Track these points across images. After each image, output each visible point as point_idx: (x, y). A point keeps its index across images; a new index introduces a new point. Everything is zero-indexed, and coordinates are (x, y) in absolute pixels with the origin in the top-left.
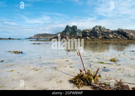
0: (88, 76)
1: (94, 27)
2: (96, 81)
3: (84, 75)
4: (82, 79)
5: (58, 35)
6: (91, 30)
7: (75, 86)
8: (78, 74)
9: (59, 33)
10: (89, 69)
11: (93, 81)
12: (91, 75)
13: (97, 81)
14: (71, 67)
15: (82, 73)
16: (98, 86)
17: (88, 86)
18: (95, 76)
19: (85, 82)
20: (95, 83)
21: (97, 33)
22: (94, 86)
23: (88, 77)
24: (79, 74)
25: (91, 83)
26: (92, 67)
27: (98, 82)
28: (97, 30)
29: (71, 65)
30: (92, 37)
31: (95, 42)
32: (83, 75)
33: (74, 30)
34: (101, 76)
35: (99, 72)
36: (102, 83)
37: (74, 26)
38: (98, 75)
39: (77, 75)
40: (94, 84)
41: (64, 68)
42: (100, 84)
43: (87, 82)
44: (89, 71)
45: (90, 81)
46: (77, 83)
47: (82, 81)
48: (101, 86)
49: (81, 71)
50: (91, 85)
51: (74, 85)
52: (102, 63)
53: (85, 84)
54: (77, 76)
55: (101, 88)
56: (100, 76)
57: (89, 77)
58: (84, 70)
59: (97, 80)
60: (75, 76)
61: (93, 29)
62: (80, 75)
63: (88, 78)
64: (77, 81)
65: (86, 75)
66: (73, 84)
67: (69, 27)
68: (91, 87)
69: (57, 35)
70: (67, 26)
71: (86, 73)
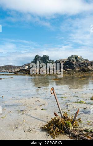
0: (65, 120)
1: (69, 57)
2: (75, 127)
3: (60, 120)
4: (57, 126)
5: (25, 67)
6: (66, 60)
7: (49, 135)
8: (51, 118)
9: (26, 65)
10: (66, 111)
11: (71, 128)
12: (69, 120)
14: (42, 109)
15: (57, 117)
16: (78, 134)
17: (65, 134)
18: (74, 120)
19: (61, 129)
20: (73, 130)
21: (73, 64)
22: (72, 134)
23: (64, 122)
24: (53, 118)
25: (68, 131)
27: (78, 129)
28: (73, 61)
29: (42, 107)
30: (68, 69)
31: (71, 75)
32: (59, 120)
33: (45, 61)
34: (81, 121)
35: (78, 115)
36: (82, 129)
37: (45, 56)
38: (77, 118)
39: (50, 120)
40: (73, 132)
41: (34, 111)
42: (81, 131)
43: (64, 129)
44: (66, 114)
45: (68, 128)
46: (51, 131)
47: (57, 128)
48: (82, 134)
49: (56, 115)
50: (69, 134)
51: (47, 134)
52: (81, 102)
53: (61, 133)
54: (51, 122)
55: (82, 136)
56: (79, 120)
57: (66, 122)
58: (60, 112)
59: (76, 126)
60: (48, 121)
61: (68, 59)
62: (55, 120)
63: (66, 124)
64: (50, 129)
65: (63, 120)
66: (46, 133)
67: (39, 57)
68: (69, 136)
69: (23, 67)
70: (36, 56)
71: (62, 118)
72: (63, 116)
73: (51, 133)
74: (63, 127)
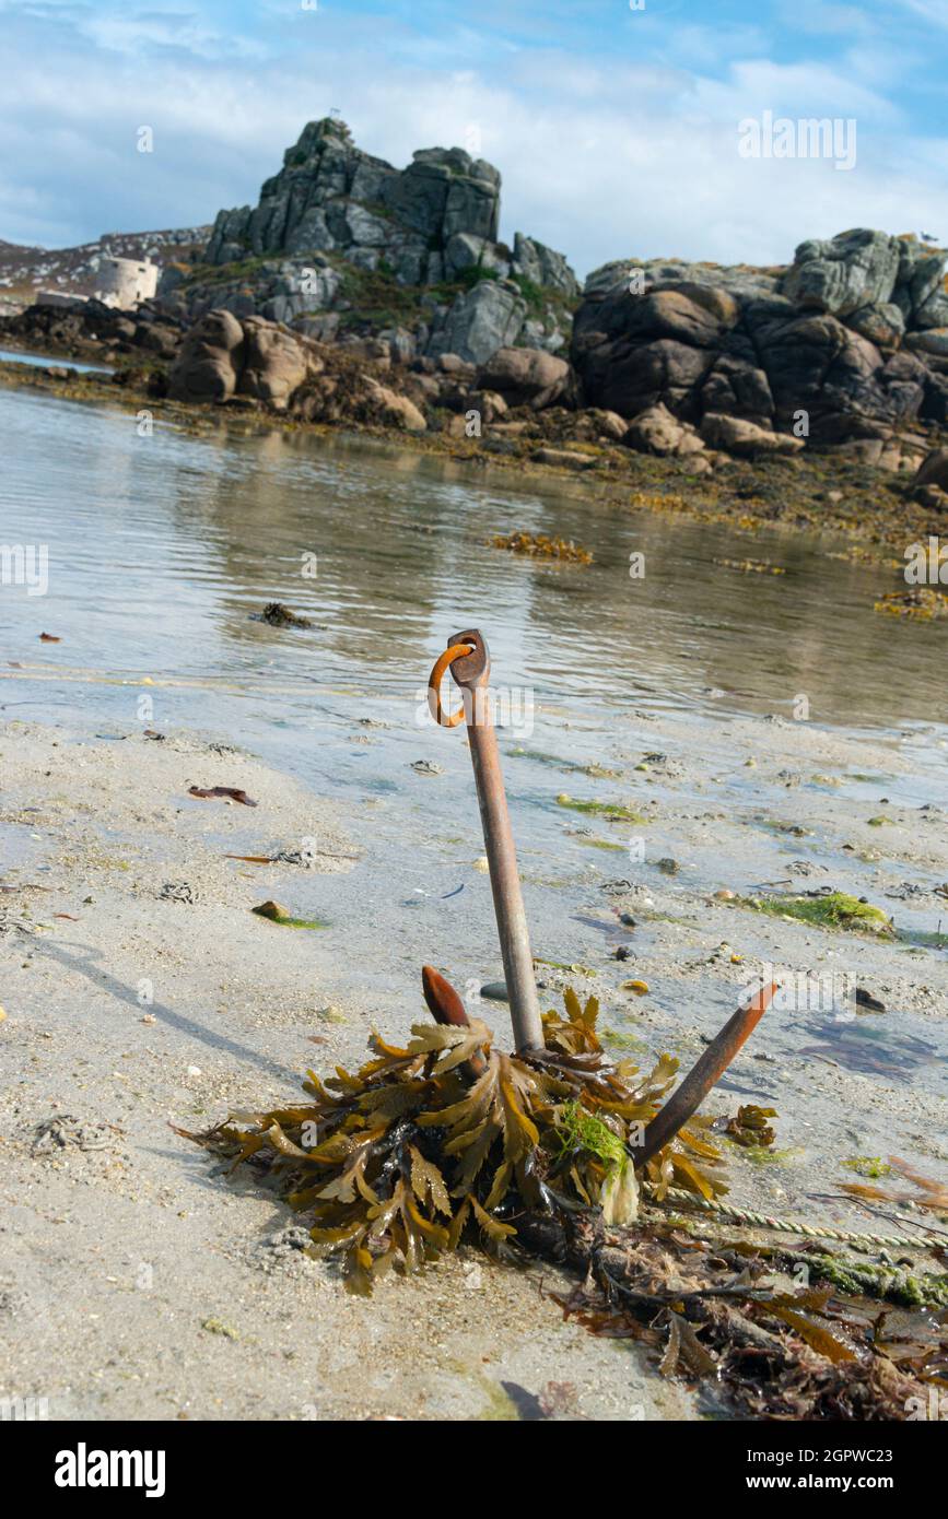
0: (557, 1095)
1: (803, 253)
2: (668, 1204)
3: (488, 1082)
4: (432, 1146)
5: (109, 277)
6: (751, 289)
7: (302, 1235)
8: (375, 1044)
9: (131, 247)
10: (598, 984)
11: (620, 1200)
12: (606, 1096)
13: (685, 1207)
14: (267, 911)
15: (452, 1035)
16: (693, 1285)
17: (521, 1266)
18: (667, 1123)
19: (482, 1187)
20: (642, 1231)
21: (841, 369)
22: (617, 1271)
23: (542, 1121)
24: (400, 1041)
25: (572, 1232)
26: (654, 956)
27: (703, 1227)
28: (853, 316)
29: (273, 883)
30: (747, 430)
31: (784, 527)
32: (467, 1074)
33: (438, 242)
34: (766, 1138)
35: (743, 1057)
36: (757, 1239)
37: (455, 157)
38: (720, 1102)
39: (358, 1059)
40: (629, 1254)
41: (147, 913)
42: (734, 1258)
43: (520, 1200)
44: (582, 1014)
45: (569, 1189)
46: (340, 1190)
47: (426, 1177)
48: (738, 1299)
49: (441, 1002)
50: (575, 1265)
51: (274, 1225)
52: (829, 913)
53: (474, 1238)
54: (366, 1083)
55: (736, 1317)
56: (750, 1129)
57: (571, 1114)
58: (508, 993)
59: (692, 1194)
60: (323, 1074)
61: (782, 279)
62: (416, 1071)
63: (553, 1139)
64: (337, 1168)
65: (525, 1083)
66: (267, 1210)
67: (352, 166)
68: (560, 1284)
69: (91, 281)
70: (318, 136)
71: (522, 1053)
72: (537, 1036)
73: (334, 1217)
74: (514, 1177)
